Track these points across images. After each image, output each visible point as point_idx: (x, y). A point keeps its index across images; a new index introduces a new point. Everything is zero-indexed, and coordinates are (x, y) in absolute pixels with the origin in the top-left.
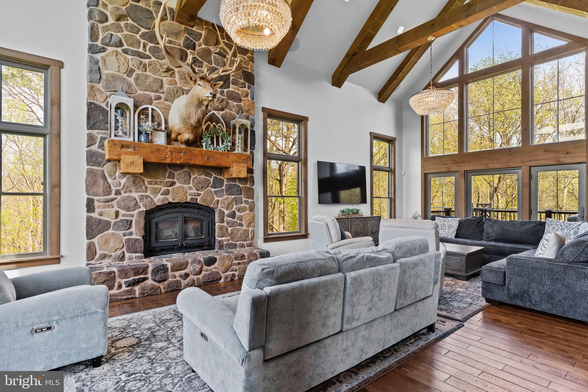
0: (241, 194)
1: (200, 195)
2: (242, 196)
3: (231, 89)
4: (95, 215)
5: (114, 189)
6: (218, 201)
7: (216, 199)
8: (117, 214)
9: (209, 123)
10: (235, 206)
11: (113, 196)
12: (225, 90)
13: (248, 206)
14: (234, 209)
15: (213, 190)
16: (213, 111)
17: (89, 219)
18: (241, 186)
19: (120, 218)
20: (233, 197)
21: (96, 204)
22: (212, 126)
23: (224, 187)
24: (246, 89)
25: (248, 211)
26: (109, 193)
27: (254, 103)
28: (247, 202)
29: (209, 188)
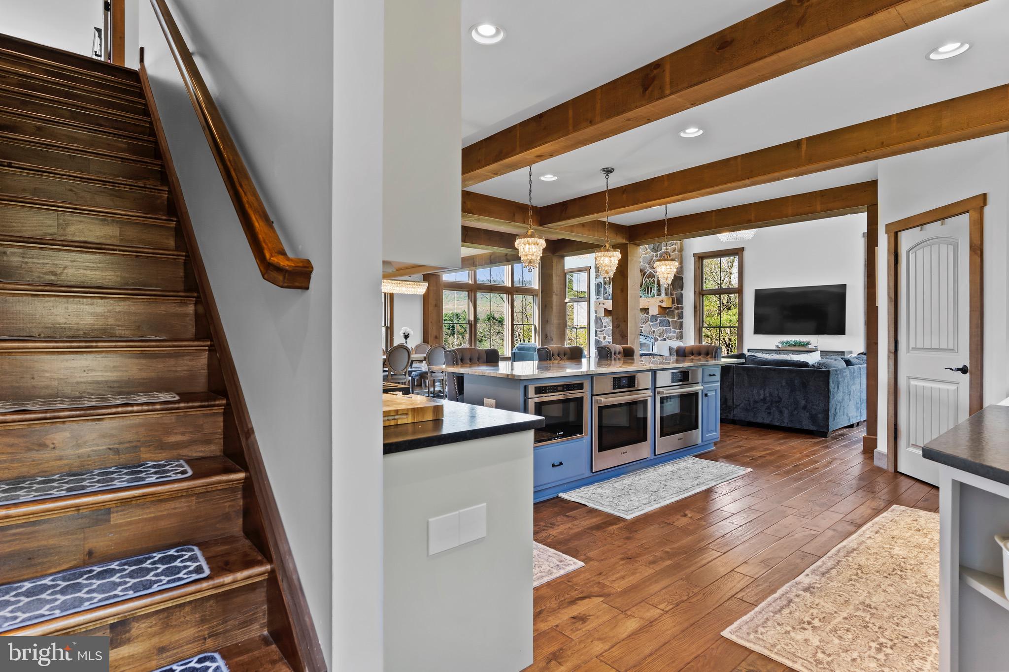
0: (670, 326)
1: (642, 327)
2: (671, 327)
3: (663, 250)
4: (597, 338)
5: (604, 325)
6: (654, 331)
7: (653, 329)
8: (604, 338)
9: (647, 279)
10: (665, 335)
11: (603, 328)
12: (659, 253)
13: (675, 335)
14: (664, 337)
15: (651, 323)
16: (651, 270)
17: (596, 339)
18: (670, 320)
19: (606, 340)
20: (664, 328)
21: (598, 332)
22: (648, 280)
23: (658, 322)
24: (674, 246)
25: (675, 339)
26: (602, 327)
27: (681, 255)
28: (675, 332)
29: (649, 322)
